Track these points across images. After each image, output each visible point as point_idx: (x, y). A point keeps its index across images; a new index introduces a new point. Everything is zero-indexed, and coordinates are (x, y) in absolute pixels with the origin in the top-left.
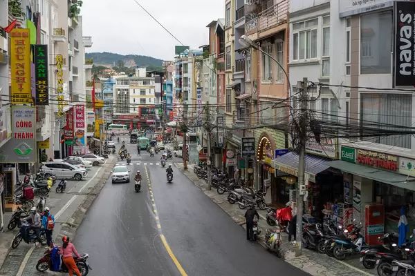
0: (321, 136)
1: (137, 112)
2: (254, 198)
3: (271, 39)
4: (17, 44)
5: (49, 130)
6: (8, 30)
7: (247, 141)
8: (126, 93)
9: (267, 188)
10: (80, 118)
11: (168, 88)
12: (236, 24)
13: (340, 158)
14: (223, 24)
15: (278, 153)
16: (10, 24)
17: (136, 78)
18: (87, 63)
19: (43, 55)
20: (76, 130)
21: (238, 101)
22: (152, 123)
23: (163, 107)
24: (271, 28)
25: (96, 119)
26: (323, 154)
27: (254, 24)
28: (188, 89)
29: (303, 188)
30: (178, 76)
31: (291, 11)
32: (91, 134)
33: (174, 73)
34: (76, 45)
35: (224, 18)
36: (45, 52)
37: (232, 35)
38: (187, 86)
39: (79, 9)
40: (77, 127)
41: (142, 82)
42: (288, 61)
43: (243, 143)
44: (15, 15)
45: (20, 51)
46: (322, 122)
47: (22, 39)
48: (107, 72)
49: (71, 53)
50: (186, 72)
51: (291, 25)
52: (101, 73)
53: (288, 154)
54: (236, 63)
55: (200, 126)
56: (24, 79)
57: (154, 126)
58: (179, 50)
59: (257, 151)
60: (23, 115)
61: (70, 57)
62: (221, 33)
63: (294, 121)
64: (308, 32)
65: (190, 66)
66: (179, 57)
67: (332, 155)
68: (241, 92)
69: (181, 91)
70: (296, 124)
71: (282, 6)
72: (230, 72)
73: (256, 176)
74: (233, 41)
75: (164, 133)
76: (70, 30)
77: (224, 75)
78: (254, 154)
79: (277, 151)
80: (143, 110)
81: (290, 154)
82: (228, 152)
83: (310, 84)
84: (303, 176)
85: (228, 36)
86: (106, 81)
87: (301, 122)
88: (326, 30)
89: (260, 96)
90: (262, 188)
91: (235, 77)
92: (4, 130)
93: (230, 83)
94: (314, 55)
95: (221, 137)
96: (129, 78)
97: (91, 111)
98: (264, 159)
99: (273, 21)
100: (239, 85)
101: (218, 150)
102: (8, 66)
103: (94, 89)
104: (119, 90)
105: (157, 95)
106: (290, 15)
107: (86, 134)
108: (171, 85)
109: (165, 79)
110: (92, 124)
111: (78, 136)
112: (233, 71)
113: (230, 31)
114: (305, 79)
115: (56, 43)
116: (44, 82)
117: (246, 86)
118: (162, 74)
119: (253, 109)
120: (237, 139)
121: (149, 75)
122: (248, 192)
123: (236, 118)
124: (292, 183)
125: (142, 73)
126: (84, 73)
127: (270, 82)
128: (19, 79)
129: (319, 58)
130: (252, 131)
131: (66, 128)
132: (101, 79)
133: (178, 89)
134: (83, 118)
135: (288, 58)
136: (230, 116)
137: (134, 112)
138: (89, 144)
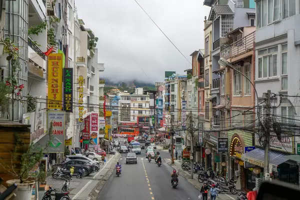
0: (282, 135)
1: (136, 121)
2: (227, 185)
3: (241, 62)
4: (53, 65)
5: (72, 131)
6: (47, 54)
7: (221, 140)
8: (128, 106)
9: (238, 177)
10: (95, 124)
11: (160, 103)
12: (213, 52)
13: (296, 153)
14: (203, 53)
15: (247, 149)
16: (48, 50)
17: (135, 95)
18: (101, 83)
19: (70, 76)
20: (91, 132)
21: (214, 110)
22: (147, 129)
23: (155, 117)
24: (241, 54)
25: (106, 125)
26: (283, 149)
27: (227, 52)
28: (174, 103)
29: (268, 175)
30: (167, 94)
31: (256, 41)
32: (102, 136)
33: (164, 91)
34: (93, 70)
35: (204, 48)
36: (71, 74)
37: (210, 61)
38: (173, 101)
39: (96, 44)
40: (92, 130)
41: (140, 98)
42: (254, 79)
43: (219, 142)
44: (51, 44)
45: (55, 69)
46: (282, 124)
47: (56, 61)
48: (113, 91)
49: (89, 75)
50: (173, 91)
51: (257, 52)
52: (110, 92)
53: (255, 150)
54: (213, 82)
55: (185, 130)
56: (57, 90)
57: (148, 131)
58: (168, 74)
59: (230, 149)
60: (56, 117)
61: (88, 78)
62: (201, 60)
63: (260, 124)
64: (270, 56)
65: (176, 86)
66: (168, 80)
67: (291, 151)
68: (218, 103)
69: (169, 105)
70: (262, 126)
71: (249, 38)
72: (208, 89)
73: (229, 169)
74: (211, 66)
75: (156, 137)
76: (89, 58)
77: (204, 91)
78: (227, 151)
79: (246, 148)
80: (140, 119)
81: (256, 150)
82: (206, 150)
83: (273, 95)
84: (268, 166)
85: (207, 62)
86: (113, 97)
87: (266, 125)
88: (284, 55)
89: (232, 106)
90: (233, 177)
91: (212, 93)
92: (42, 127)
93: (208, 96)
94: (275, 74)
95: (201, 138)
96: (130, 95)
97: (103, 118)
98: (235, 154)
99: (242, 49)
100: (215, 98)
101: (198, 148)
102: (46, 81)
103: (105, 102)
104: (123, 104)
105: (151, 108)
106: (255, 44)
107: (99, 136)
108: (162, 101)
109: (157, 96)
110: (103, 128)
111: (93, 137)
112: (211, 88)
113: (209, 58)
114: (269, 91)
115: (78, 67)
116: (70, 96)
117: (221, 99)
118: (155, 93)
119: (226, 116)
120: (214, 140)
121: (145, 93)
122: (222, 180)
123: (213, 123)
124: (257, 173)
125: (140, 91)
126: (98, 90)
127: (240, 96)
128: (54, 90)
129: (279, 76)
130: (226, 132)
131: (84, 131)
132: (109, 95)
133: (167, 103)
134: (97, 124)
135: (254, 77)
136: (208, 122)
137: (134, 120)
138: (100, 143)
